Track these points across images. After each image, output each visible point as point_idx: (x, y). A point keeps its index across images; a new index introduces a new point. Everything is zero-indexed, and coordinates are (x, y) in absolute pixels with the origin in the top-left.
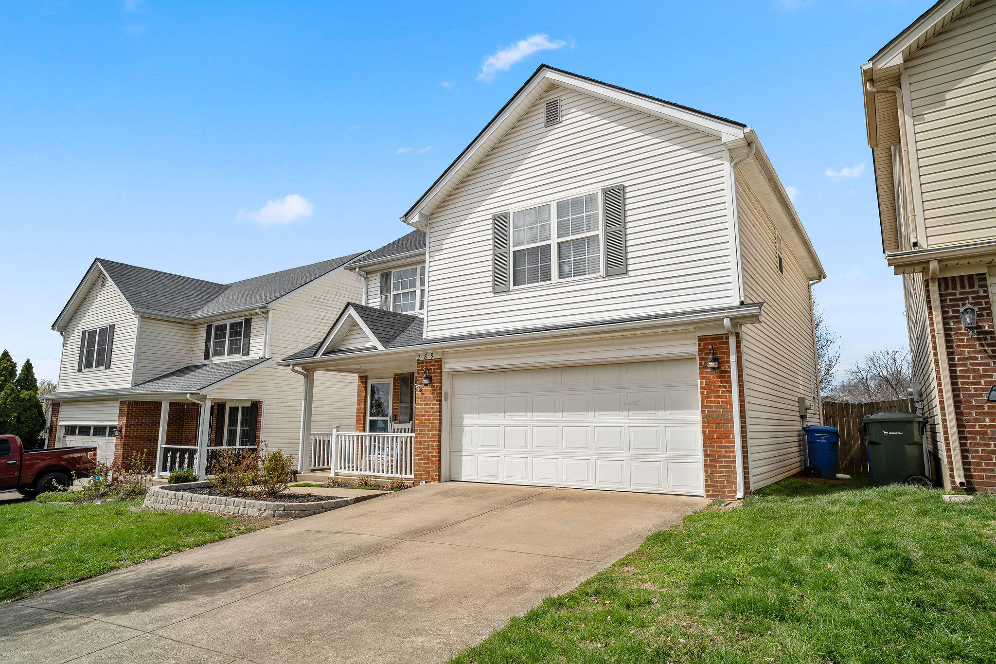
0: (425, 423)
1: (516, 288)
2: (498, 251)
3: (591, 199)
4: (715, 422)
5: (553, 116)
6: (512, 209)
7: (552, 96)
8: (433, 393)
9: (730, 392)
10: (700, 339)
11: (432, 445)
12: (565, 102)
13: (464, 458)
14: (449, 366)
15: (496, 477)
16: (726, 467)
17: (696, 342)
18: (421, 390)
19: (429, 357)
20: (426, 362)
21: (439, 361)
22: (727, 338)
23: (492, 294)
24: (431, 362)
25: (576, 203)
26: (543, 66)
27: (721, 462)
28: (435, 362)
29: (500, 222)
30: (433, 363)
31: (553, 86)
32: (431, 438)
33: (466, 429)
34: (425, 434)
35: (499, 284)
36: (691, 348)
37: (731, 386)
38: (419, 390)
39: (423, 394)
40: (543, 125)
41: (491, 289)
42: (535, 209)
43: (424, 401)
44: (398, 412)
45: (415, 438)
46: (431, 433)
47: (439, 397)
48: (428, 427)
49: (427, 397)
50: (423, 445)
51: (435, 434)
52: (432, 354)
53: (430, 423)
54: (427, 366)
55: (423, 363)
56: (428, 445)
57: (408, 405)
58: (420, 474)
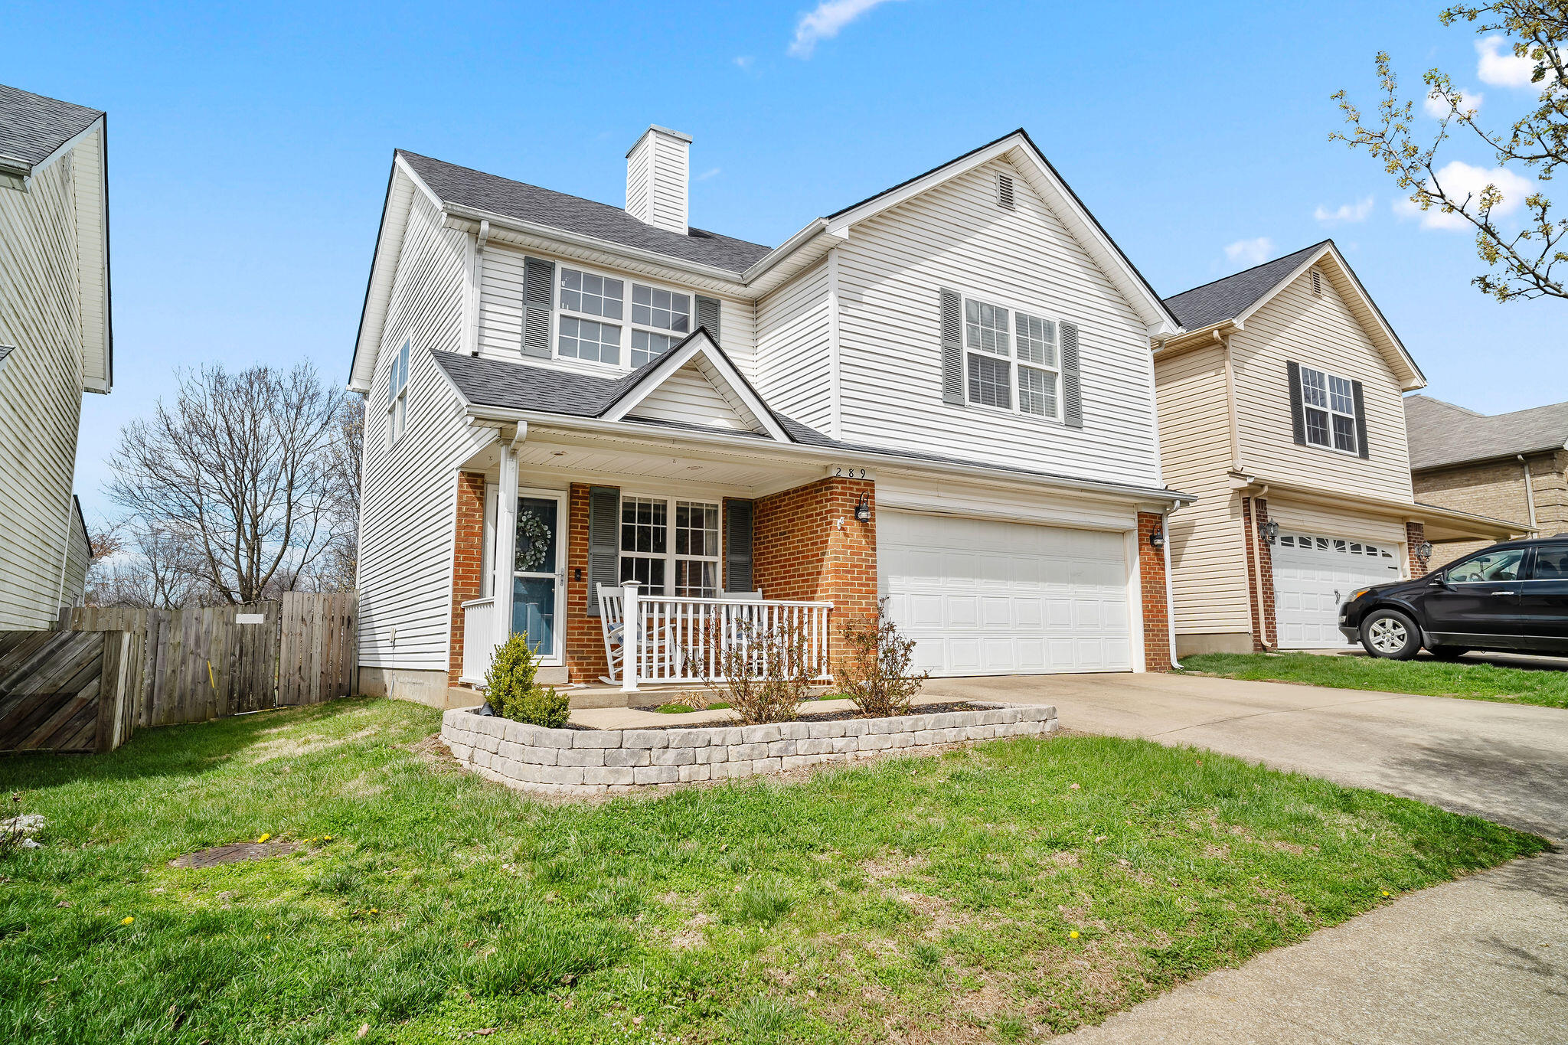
0: (852, 584)
1: (972, 404)
2: (949, 343)
5: (1006, 198)
6: (966, 295)
7: (1004, 170)
8: (866, 537)
9: (1164, 569)
10: (1140, 515)
14: (883, 495)
17: (1136, 517)
18: (842, 529)
19: (860, 475)
20: (850, 483)
21: (872, 484)
22: (1163, 517)
23: (940, 402)
24: (859, 484)
25: (1037, 324)
28: (865, 484)
29: (952, 304)
30: (863, 486)
31: (1005, 158)
33: (893, 598)
34: (854, 603)
35: (951, 391)
36: (1130, 522)
37: (1163, 564)
38: (839, 527)
39: (846, 535)
40: (998, 201)
41: (940, 395)
42: (991, 307)
43: (850, 547)
44: (586, 563)
45: (830, 610)
46: (864, 601)
47: (874, 543)
48: (860, 591)
49: (855, 542)
50: (850, 622)
51: (871, 603)
52: (863, 471)
53: (861, 585)
54: (852, 489)
55: (845, 483)
56: (860, 622)
57: (611, 551)
58: (848, 671)
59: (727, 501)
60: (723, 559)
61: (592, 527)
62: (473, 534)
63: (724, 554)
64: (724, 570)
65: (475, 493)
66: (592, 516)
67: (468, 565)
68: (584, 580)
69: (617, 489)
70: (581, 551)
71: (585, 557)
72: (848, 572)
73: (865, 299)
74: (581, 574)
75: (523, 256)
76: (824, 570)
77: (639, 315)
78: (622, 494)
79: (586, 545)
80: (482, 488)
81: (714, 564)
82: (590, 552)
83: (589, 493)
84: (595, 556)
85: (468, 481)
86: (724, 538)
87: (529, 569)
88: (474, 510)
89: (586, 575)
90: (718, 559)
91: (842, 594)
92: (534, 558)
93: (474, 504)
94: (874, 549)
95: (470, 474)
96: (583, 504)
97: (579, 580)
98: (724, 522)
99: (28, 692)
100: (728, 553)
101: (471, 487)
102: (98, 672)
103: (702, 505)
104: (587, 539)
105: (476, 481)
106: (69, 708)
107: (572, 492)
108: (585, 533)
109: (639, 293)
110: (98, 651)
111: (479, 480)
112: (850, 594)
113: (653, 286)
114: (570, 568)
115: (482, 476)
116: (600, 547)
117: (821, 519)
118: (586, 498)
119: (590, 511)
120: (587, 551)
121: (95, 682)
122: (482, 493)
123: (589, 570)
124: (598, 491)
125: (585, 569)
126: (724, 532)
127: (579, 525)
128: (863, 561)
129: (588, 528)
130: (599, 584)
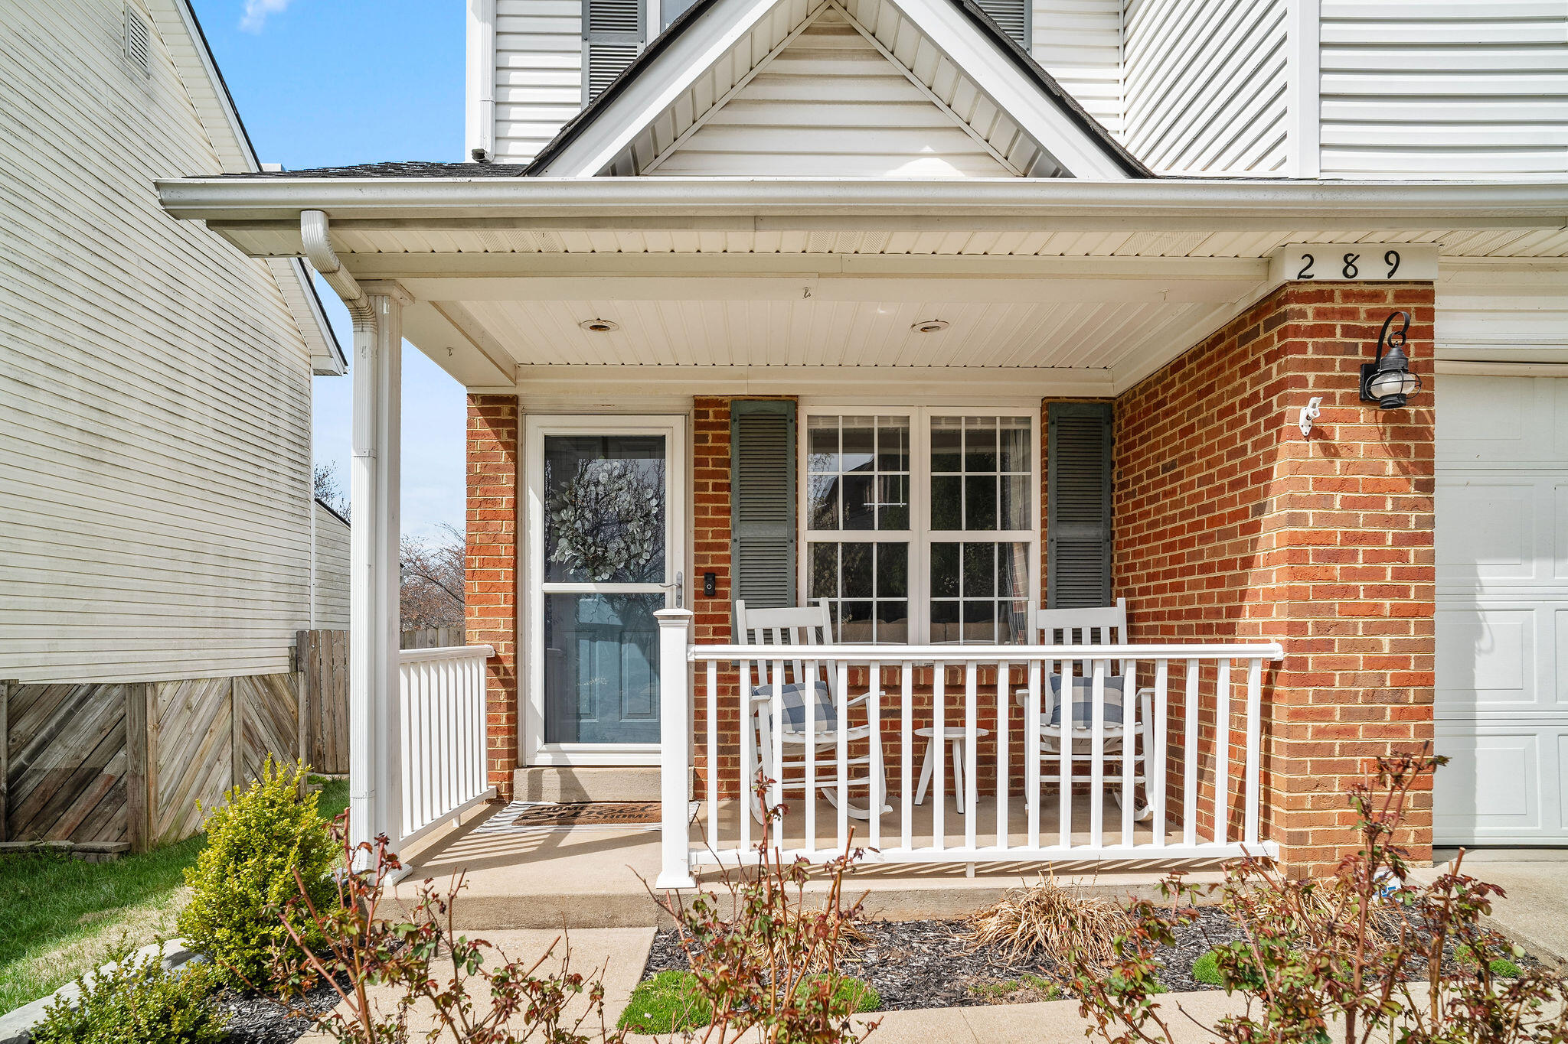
0: (1346, 591)
8: (1397, 451)
18: (1317, 433)
19: (1371, 272)
20: (1348, 297)
21: (1423, 293)
24: (1372, 296)
28: (1400, 297)
30: (1390, 303)
32: (1389, 663)
38: (1305, 430)
39: (1331, 451)
43: (1342, 485)
44: (728, 559)
45: (1276, 665)
46: (1386, 639)
47: (1428, 468)
48: (1375, 610)
49: (1360, 468)
50: (1340, 697)
51: (1412, 647)
52: (1392, 258)
53: (1380, 592)
54: (1352, 314)
55: (1329, 297)
56: (1371, 697)
57: (780, 532)
58: (1327, 836)
59: (1052, 408)
60: (1043, 536)
61: (736, 486)
62: (496, 516)
63: (1044, 524)
64: (1044, 559)
65: (498, 434)
66: (736, 463)
67: (490, 575)
68: (724, 595)
69: (794, 402)
70: (716, 534)
71: (724, 547)
72: (1335, 557)
74: (715, 583)
76: (1260, 554)
78: (804, 412)
79: (725, 523)
80: (515, 423)
81: (1025, 546)
82: (734, 536)
83: (728, 415)
84: (743, 544)
85: (483, 412)
86: (1044, 489)
87: (615, 578)
88: (498, 468)
89: (728, 583)
90: (1033, 536)
91: (1310, 622)
92: (625, 555)
93: (497, 457)
94: (1427, 486)
95: (486, 399)
96: (717, 438)
97: (712, 594)
98: (1044, 453)
99: (49, 766)
100: (1052, 519)
101: (490, 423)
102: (122, 742)
103: (992, 420)
104: (728, 511)
105: (498, 411)
106: (96, 788)
107: (698, 415)
108: (725, 499)
110: (121, 711)
111: (506, 408)
112: (1338, 619)
114: (698, 571)
115: (513, 400)
116: (756, 525)
117: (1255, 416)
118: (724, 426)
119: (732, 451)
120: (728, 534)
121: (122, 754)
122: (514, 435)
123: (733, 575)
124: (748, 408)
125: (725, 571)
126: (1044, 476)
127: (711, 482)
128: (1388, 521)
129: (728, 487)
130: (740, 604)
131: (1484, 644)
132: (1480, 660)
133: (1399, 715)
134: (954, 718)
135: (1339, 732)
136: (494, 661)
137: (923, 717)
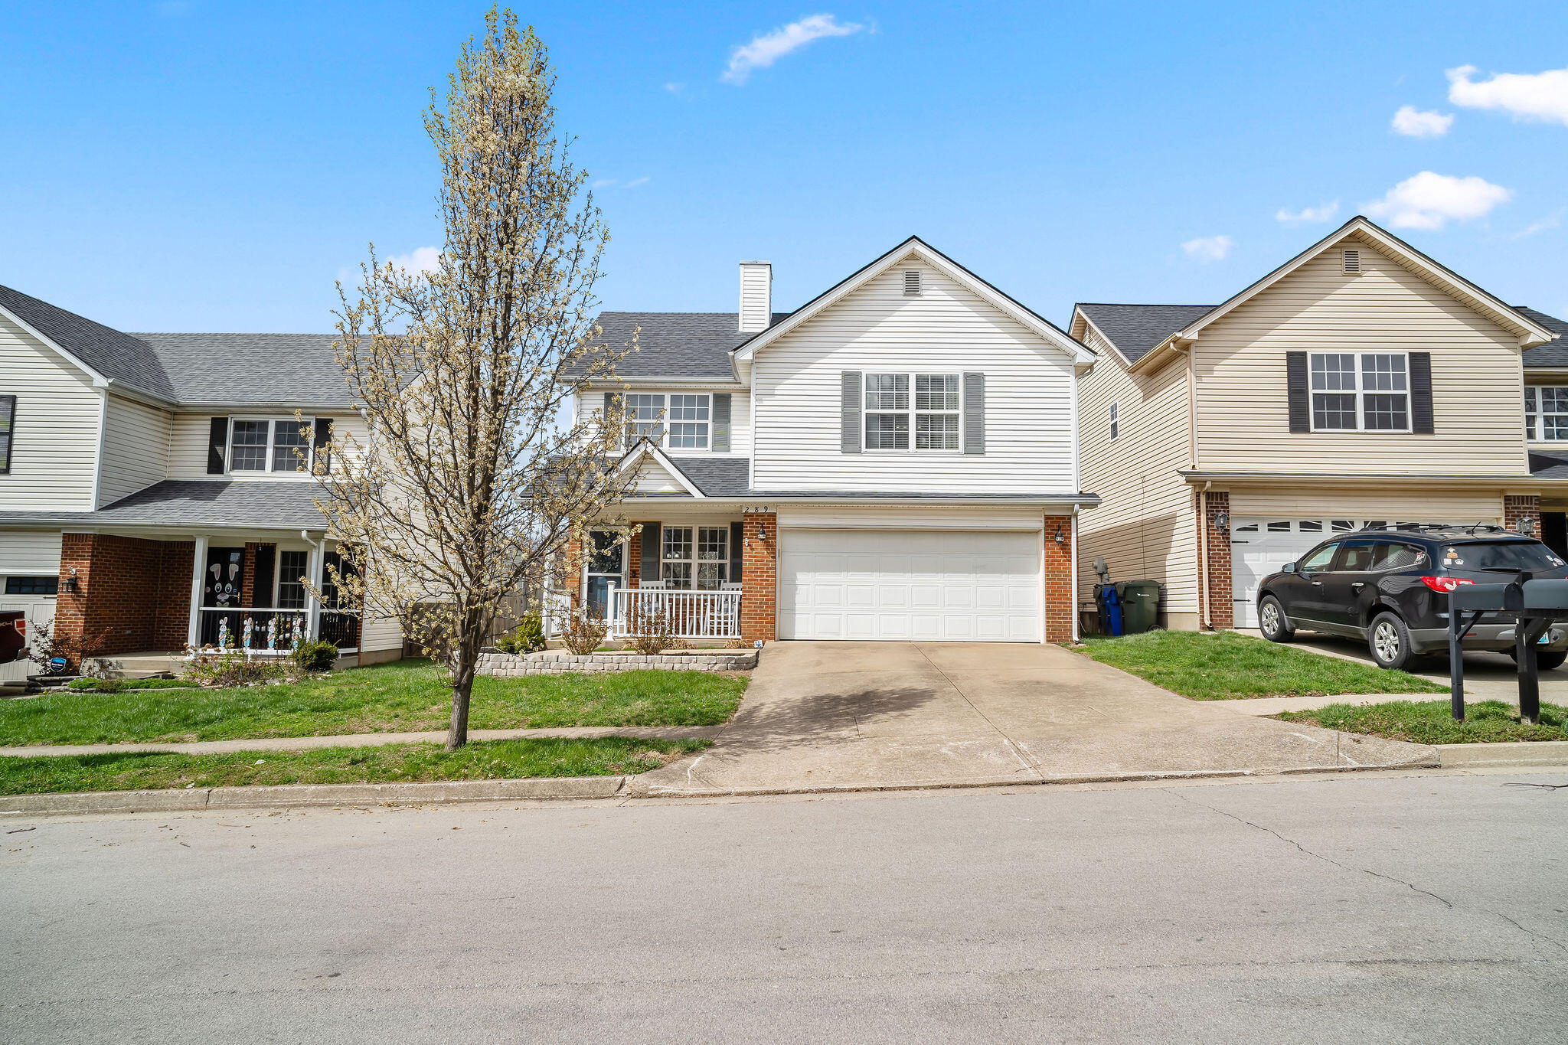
1: (867, 450)
2: (848, 410)
3: (953, 380)
4: (1056, 583)
5: (912, 287)
6: (865, 370)
7: (913, 266)
8: (767, 549)
9: (1070, 561)
10: (1047, 518)
11: (767, 603)
12: (925, 277)
13: (797, 616)
14: (783, 521)
15: (838, 634)
16: (1063, 618)
17: (1043, 519)
18: (752, 545)
19: (761, 511)
20: (757, 516)
21: (774, 515)
22: (1070, 519)
23: (840, 453)
24: (763, 516)
25: (937, 381)
26: (914, 237)
27: (1060, 614)
28: (768, 516)
29: (850, 381)
30: (766, 518)
31: (913, 257)
32: (764, 596)
33: (799, 587)
34: (756, 592)
35: (849, 443)
36: (1039, 524)
37: (1071, 557)
38: (749, 545)
39: (752, 549)
40: (901, 292)
41: (839, 447)
42: (891, 376)
43: (755, 557)
44: (639, 567)
45: (741, 596)
46: (764, 591)
47: (774, 554)
48: (762, 584)
50: (753, 603)
51: (770, 592)
52: (766, 508)
53: (763, 580)
54: (758, 519)
55: (753, 516)
56: (761, 603)
57: (654, 560)
58: (750, 634)
59: (731, 523)
61: (642, 547)
63: (731, 558)
66: (642, 540)
68: (638, 577)
69: (659, 523)
70: (636, 560)
71: (638, 563)
72: (753, 572)
73: (776, 392)
74: (635, 572)
75: (603, 393)
77: (675, 414)
78: (664, 525)
79: (639, 556)
81: (725, 564)
82: (642, 561)
83: (643, 526)
84: (644, 562)
86: (730, 547)
89: (639, 574)
91: (747, 586)
92: (611, 565)
94: (774, 557)
97: (634, 575)
98: (731, 538)
100: (733, 557)
103: (717, 527)
104: (642, 554)
108: (639, 550)
109: (675, 400)
113: (683, 394)
114: (631, 569)
116: (648, 557)
119: (641, 537)
120: (639, 560)
123: (640, 570)
124: (647, 524)
125: (638, 570)
127: (636, 545)
128: (765, 565)
129: (640, 547)
130: (640, 580)
131: (798, 592)
132: (797, 596)
133: (767, 607)
134: (698, 613)
135: (754, 611)
136: (573, 595)
137: (691, 613)
